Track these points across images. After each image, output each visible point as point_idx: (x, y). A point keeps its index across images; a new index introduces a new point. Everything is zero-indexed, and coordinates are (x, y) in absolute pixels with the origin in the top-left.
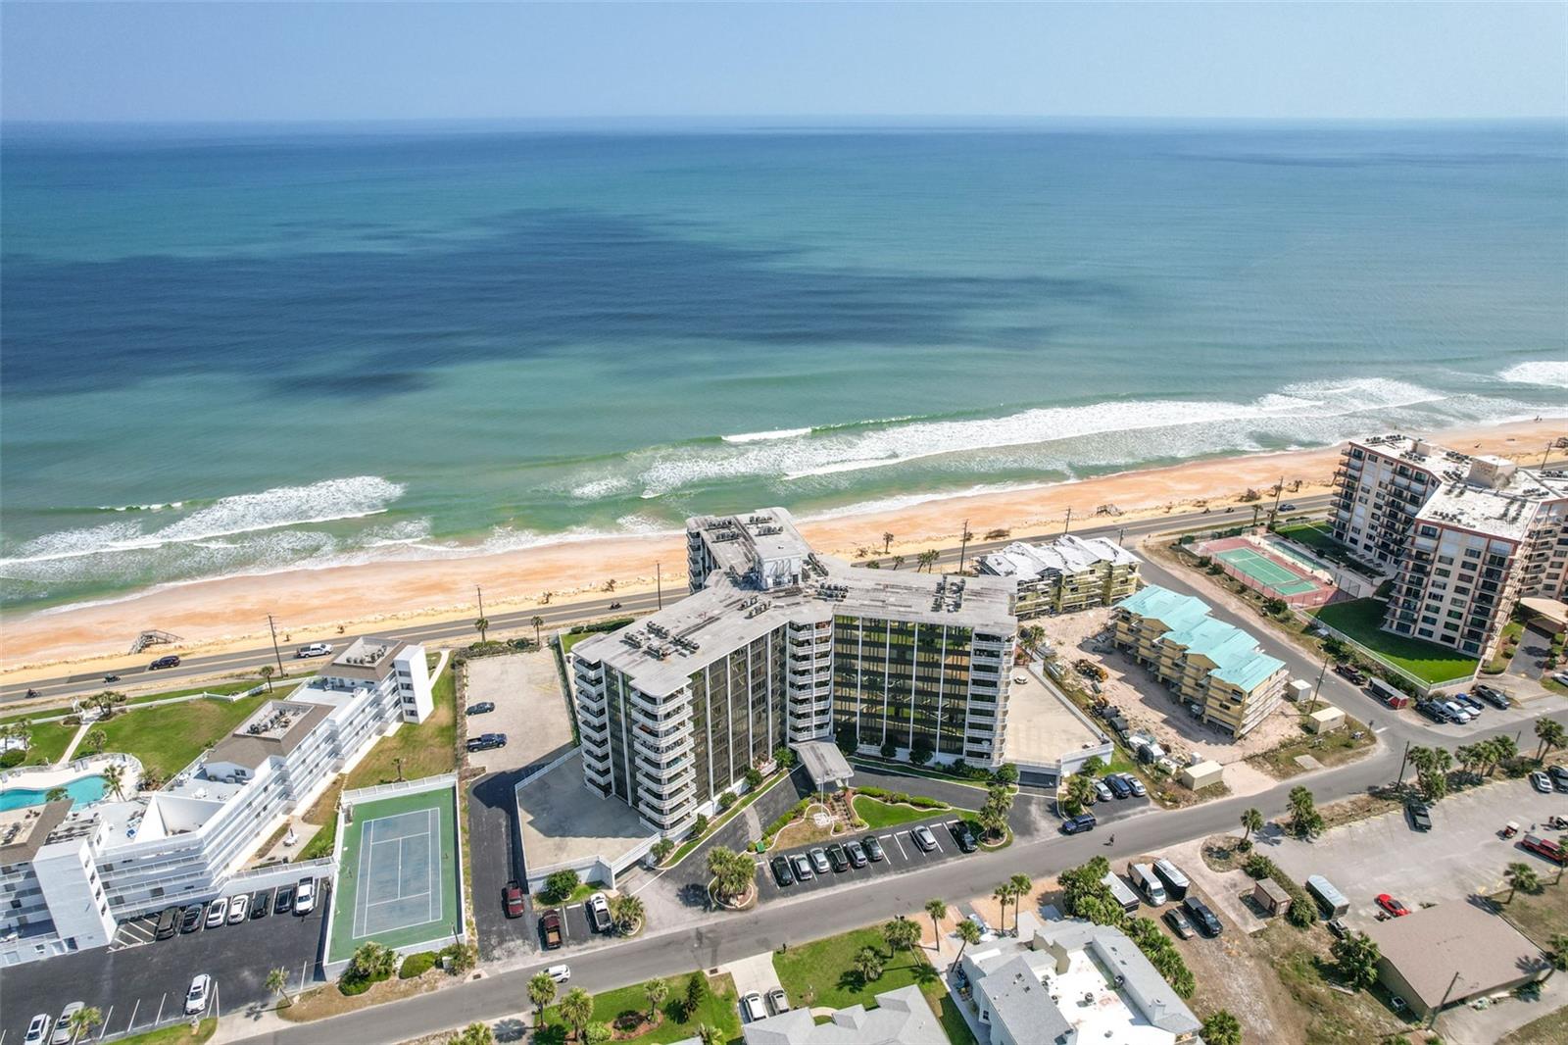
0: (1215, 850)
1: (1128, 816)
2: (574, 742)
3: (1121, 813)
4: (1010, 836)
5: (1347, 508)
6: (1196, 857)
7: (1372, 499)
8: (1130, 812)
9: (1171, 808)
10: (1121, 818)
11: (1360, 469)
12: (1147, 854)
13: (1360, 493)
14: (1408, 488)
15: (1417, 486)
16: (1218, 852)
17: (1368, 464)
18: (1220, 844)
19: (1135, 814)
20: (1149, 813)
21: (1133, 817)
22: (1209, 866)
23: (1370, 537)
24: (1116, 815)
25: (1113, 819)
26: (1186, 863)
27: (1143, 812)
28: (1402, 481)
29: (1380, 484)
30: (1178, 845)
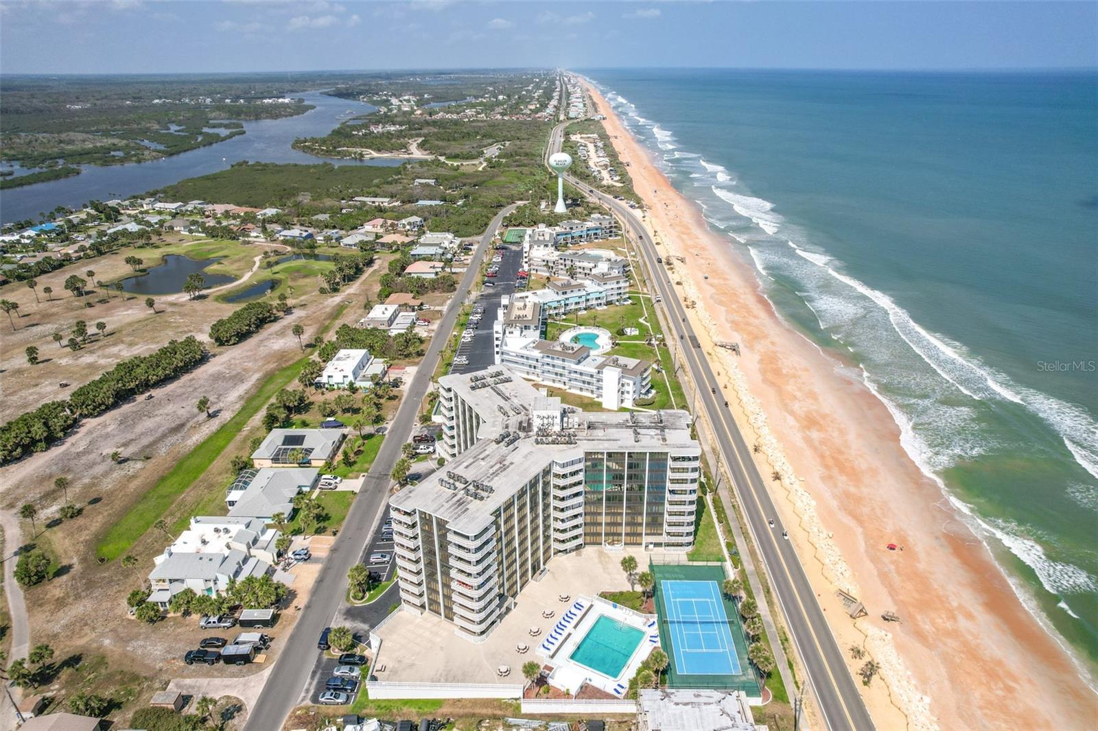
0: (235, 714)
1: (313, 677)
3: (318, 675)
4: (352, 602)
6: (242, 694)
8: (315, 683)
9: (294, 712)
10: (314, 673)
12: (273, 665)
16: (232, 713)
18: (235, 721)
19: (310, 684)
20: (303, 694)
21: (308, 680)
22: (228, 697)
24: (319, 672)
25: (317, 667)
26: (244, 685)
27: (307, 691)
30: (260, 690)
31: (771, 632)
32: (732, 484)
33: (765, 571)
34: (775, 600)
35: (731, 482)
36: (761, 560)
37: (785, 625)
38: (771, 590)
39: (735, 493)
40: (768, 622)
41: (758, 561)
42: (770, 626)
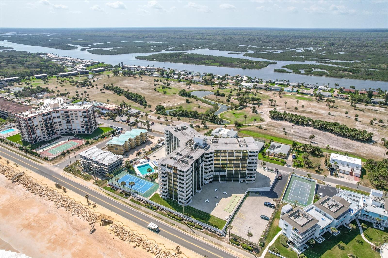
2: (248, 196)
5: (33, 134)
7: (39, 127)
11: (33, 122)
13: (36, 128)
14: (47, 118)
15: (48, 116)
17: (34, 120)
23: (44, 135)
28: (44, 118)
29: (40, 122)
31: (120, 198)
32: (188, 233)
33: (138, 210)
34: (126, 205)
35: (189, 234)
36: (142, 213)
37: (118, 201)
38: (130, 207)
39: (181, 230)
40: (123, 199)
41: (143, 212)
42: (121, 198)
